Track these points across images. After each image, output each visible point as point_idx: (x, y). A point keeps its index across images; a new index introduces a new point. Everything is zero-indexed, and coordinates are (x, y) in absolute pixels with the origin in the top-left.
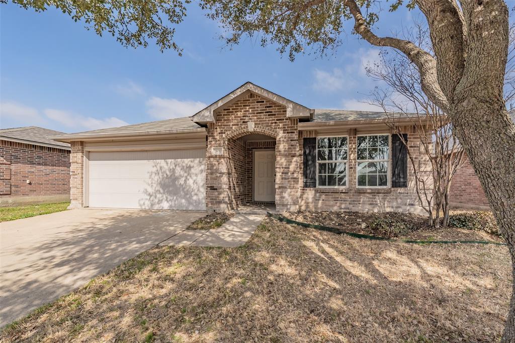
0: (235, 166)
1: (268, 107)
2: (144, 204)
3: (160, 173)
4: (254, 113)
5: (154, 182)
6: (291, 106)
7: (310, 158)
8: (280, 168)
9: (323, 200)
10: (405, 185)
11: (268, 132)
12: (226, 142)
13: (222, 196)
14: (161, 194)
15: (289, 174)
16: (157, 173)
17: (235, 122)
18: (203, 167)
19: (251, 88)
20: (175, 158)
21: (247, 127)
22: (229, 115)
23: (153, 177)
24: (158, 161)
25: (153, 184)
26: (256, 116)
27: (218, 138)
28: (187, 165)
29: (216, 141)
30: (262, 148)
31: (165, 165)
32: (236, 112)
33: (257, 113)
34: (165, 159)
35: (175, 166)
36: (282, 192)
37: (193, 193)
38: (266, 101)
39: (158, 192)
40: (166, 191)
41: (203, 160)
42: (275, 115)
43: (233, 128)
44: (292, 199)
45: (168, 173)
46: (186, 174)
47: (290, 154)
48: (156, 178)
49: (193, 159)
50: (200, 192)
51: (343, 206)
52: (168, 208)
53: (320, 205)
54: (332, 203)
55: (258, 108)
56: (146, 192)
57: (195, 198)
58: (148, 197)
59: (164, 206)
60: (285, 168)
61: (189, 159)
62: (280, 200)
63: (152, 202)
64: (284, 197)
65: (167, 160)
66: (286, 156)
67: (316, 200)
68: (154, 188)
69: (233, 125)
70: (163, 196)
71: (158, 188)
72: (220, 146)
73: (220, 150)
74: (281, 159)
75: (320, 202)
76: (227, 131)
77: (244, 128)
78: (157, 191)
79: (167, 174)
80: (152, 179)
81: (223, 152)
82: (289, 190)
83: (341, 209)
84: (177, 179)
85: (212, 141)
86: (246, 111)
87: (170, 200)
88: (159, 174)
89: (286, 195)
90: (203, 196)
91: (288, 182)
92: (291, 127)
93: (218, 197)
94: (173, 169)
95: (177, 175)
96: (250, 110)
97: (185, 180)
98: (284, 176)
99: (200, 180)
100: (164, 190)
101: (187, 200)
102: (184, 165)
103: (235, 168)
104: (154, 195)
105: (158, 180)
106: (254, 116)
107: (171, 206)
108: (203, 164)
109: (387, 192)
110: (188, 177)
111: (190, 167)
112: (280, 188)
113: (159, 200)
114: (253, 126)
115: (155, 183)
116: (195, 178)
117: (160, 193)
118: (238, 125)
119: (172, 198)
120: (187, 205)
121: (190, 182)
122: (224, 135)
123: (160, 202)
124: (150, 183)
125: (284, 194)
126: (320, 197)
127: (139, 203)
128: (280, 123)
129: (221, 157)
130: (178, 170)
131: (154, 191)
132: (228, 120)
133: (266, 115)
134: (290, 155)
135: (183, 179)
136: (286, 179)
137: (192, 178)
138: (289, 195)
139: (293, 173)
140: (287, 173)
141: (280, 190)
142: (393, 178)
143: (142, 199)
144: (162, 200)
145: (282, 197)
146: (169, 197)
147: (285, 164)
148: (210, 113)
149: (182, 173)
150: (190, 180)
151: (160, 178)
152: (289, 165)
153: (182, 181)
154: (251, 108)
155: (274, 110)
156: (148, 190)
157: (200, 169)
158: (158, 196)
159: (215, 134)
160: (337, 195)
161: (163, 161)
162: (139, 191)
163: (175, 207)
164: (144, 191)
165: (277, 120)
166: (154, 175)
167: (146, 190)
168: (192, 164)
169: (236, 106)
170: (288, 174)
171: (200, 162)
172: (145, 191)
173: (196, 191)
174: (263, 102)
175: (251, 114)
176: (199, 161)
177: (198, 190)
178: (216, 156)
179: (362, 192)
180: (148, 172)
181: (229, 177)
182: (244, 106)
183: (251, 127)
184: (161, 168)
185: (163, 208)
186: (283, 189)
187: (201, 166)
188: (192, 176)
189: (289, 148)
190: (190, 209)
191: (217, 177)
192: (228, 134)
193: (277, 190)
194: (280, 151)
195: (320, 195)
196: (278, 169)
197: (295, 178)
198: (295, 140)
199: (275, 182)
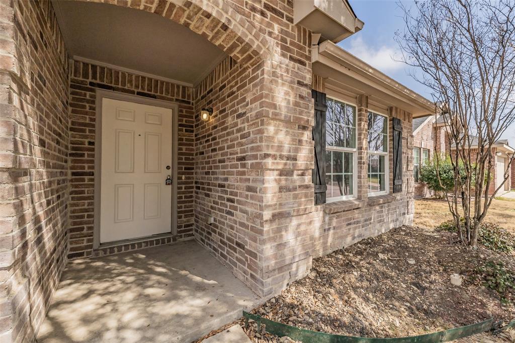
0: (41, 131)
8: (274, 157)
9: (334, 228)
10: (401, 189)
15: (295, 177)
30: (133, 92)
36: (279, 230)
47: (296, 120)
53: (329, 239)
60: (288, 158)
62: (275, 256)
64: (284, 245)
66: (287, 122)
67: (325, 231)
74: (277, 132)
75: (330, 233)
82: (294, 222)
83: (354, 238)
89: (289, 237)
91: (295, 197)
92: (299, 47)
98: (283, 183)
103: (42, 143)
109: (389, 200)
125: (283, 233)
126: (330, 224)
136: (289, 190)
138: (298, 235)
139: (303, 175)
140: (289, 173)
141: (274, 226)
142: (392, 179)
145: (281, 246)
147: (286, 146)
152: (297, 150)
160: (349, 214)
165: (267, 8)
170: (292, 175)
181: (18, 192)
186: (283, 220)
189: (295, 104)
193: (266, 228)
194: (274, 106)
195: (330, 219)
196: (269, 162)
197: (307, 187)
198: (306, 85)
199: (261, 200)
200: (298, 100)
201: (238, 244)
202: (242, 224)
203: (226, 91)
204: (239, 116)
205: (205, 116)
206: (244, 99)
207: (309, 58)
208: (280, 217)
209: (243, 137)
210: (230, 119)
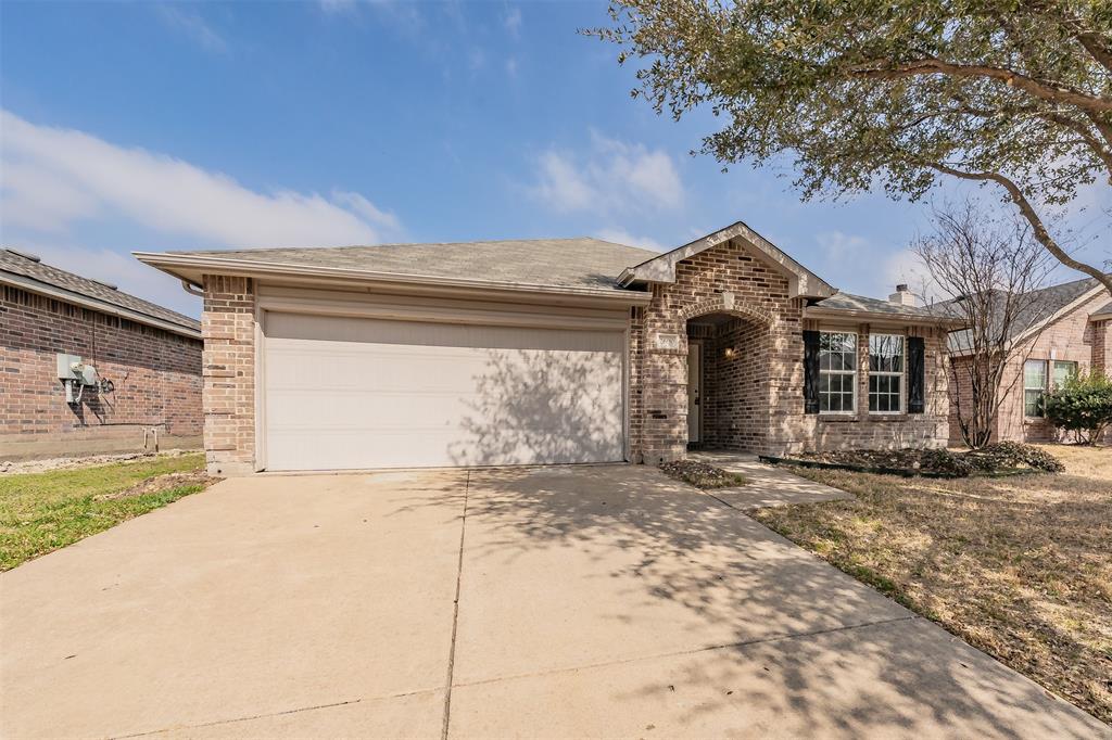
1: (757, 270)
2: (464, 453)
3: (508, 379)
4: (735, 278)
5: (490, 400)
6: (805, 277)
7: (811, 364)
8: (776, 379)
9: (828, 434)
10: (921, 410)
11: (755, 312)
12: (684, 326)
13: (676, 430)
14: (513, 428)
15: (790, 391)
16: (499, 379)
17: (700, 289)
18: (613, 371)
19: (744, 233)
20: (547, 349)
21: (722, 301)
22: (690, 273)
23: (489, 390)
24: (500, 351)
25: (489, 407)
26: (737, 283)
27: (668, 315)
28: (576, 365)
29: (665, 322)
31: (524, 362)
32: (703, 270)
33: (740, 278)
34: (520, 348)
35: (549, 365)
36: (779, 421)
37: (592, 426)
38: (755, 260)
39: (505, 426)
40: (524, 422)
41: (614, 356)
42: (768, 286)
43: (698, 300)
44: (794, 432)
45: (530, 381)
46: (573, 386)
47: (791, 356)
48: (497, 391)
49: (589, 353)
50: (607, 423)
51: (853, 443)
52: (533, 461)
53: (823, 441)
54: (839, 438)
55: (740, 268)
56: (468, 423)
57: (595, 436)
58: (476, 438)
59: (520, 457)
60: (785, 380)
61: (581, 353)
62: (776, 435)
63: (486, 449)
64: (782, 430)
65: (527, 351)
66: (784, 359)
67: (818, 433)
68: (491, 415)
69: (697, 294)
70: (517, 434)
71: (503, 415)
72: (672, 332)
73: (671, 340)
74: (777, 365)
75: (824, 436)
76: (685, 303)
77: (717, 301)
78: (500, 421)
79: (525, 385)
80: (486, 393)
81: (678, 343)
82: (789, 418)
83: (851, 446)
84: (550, 394)
85: (655, 321)
86: (720, 271)
87: (536, 442)
88: (503, 382)
89: (785, 426)
90: (613, 430)
91: (789, 403)
92: (793, 311)
93: (670, 432)
94: (542, 371)
95: (553, 385)
96: (728, 271)
97: (572, 399)
98: (781, 394)
99: (607, 398)
100: (520, 422)
101: (578, 440)
102: (569, 365)
104: (493, 431)
105: (502, 397)
106: (734, 283)
107: (539, 456)
108: (611, 366)
109: (902, 420)
110: (580, 392)
111: (583, 371)
112: (776, 413)
113: (507, 444)
114: (733, 301)
115: (494, 404)
116: (594, 394)
117: (510, 426)
118: (705, 295)
119: (540, 439)
120: (578, 452)
121: (585, 402)
122: (679, 311)
123: (508, 447)
124: (479, 402)
125: (781, 424)
126: (823, 430)
127: (448, 452)
128: (775, 301)
129: (673, 353)
130: (555, 374)
131: (491, 423)
132: (687, 282)
133: (754, 284)
134: (790, 359)
135: (569, 395)
136: (786, 399)
137: (588, 394)
138: (791, 426)
139: (795, 390)
140: (785, 389)
141: (776, 418)
142: (909, 400)
143: (458, 443)
144: (515, 444)
145: (781, 430)
146: (532, 435)
147: (783, 373)
148: (669, 265)
149: (564, 382)
150: (584, 397)
151: (506, 390)
152: (790, 375)
153: (565, 400)
154: (730, 267)
155: (767, 277)
156: (473, 420)
157: (607, 374)
158: (504, 433)
159: (663, 308)
160: (846, 425)
161: (514, 352)
162: (448, 423)
163: (549, 456)
164: (462, 424)
165: (772, 296)
166: (490, 383)
167: (469, 420)
168: (588, 365)
169: (703, 259)
170: (787, 390)
171: (606, 361)
172: (465, 422)
173: (598, 421)
174: (750, 260)
175: (730, 277)
176: (605, 358)
177: (604, 419)
178: (665, 351)
179: (875, 420)
180: (474, 378)
181: (690, 393)
182: (717, 261)
183: (729, 302)
184: (509, 367)
185: (518, 461)
186: (781, 416)
187: (608, 369)
188: (589, 389)
189: (790, 347)
190: (586, 460)
191: (666, 392)
192: (688, 311)
193: (771, 418)
194: (776, 351)
195: (824, 427)
196: (772, 382)
197: (798, 398)
198: (797, 334)
199: (768, 403)
200: (792, 344)
201: (755, 434)
202: (757, 421)
203: (745, 337)
204: (755, 355)
205: (729, 352)
206: (758, 345)
207: (800, 316)
208: (780, 413)
209: (758, 368)
210: (748, 355)
